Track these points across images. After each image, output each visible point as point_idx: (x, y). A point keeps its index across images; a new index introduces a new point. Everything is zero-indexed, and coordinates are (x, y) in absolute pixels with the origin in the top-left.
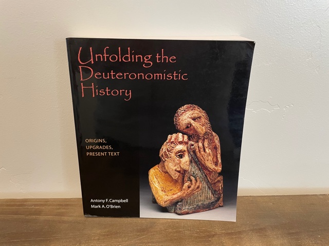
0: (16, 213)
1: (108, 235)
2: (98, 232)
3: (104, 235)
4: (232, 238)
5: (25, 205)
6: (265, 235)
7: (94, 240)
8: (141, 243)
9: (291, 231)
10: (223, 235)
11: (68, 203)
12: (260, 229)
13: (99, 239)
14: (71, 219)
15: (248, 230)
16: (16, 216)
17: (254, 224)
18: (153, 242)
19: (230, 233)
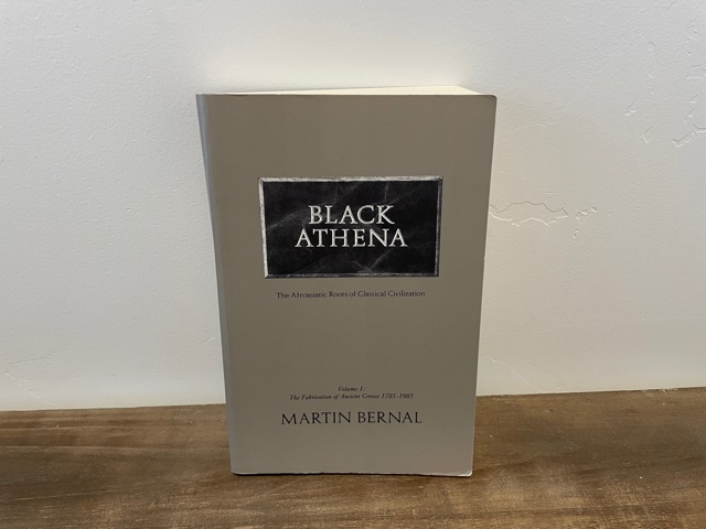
2: (195, 476)
3: (206, 484)
5: (40, 424)
6: (533, 477)
7: (185, 494)
12: (521, 464)
15: (498, 467)
16: (22, 449)
17: (511, 453)
18: (306, 497)
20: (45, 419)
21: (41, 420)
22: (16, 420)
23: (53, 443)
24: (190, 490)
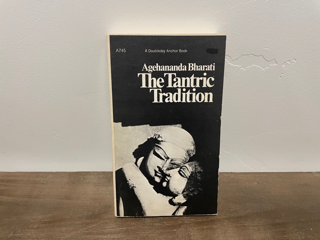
1: (50, 222)
2: (40, 217)
3: (45, 223)
4: (203, 229)
6: (244, 226)
7: (32, 228)
8: (88, 234)
9: (277, 221)
10: (192, 224)
11: (11, 178)
12: (238, 217)
13: (38, 228)
14: (10, 199)
15: (224, 219)
17: (232, 210)
18: (104, 234)
19: (200, 222)
24: (35, 226)
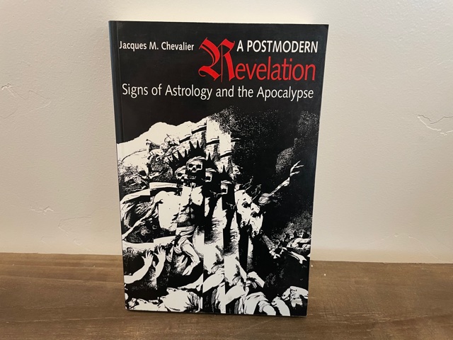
0: (71, 277)
5: (82, 265)
16: (71, 282)
20: (85, 261)
21: (82, 261)
22: (64, 261)
23: (92, 279)
